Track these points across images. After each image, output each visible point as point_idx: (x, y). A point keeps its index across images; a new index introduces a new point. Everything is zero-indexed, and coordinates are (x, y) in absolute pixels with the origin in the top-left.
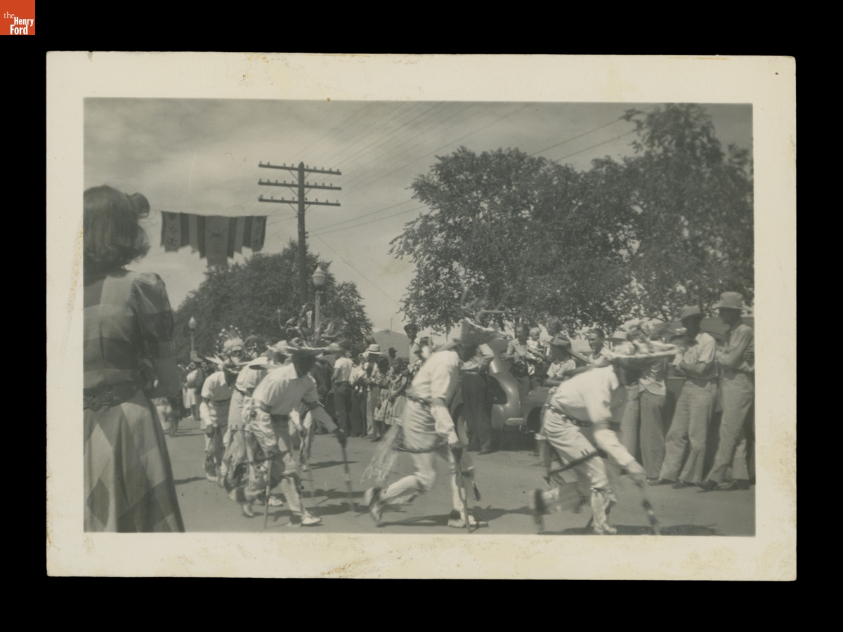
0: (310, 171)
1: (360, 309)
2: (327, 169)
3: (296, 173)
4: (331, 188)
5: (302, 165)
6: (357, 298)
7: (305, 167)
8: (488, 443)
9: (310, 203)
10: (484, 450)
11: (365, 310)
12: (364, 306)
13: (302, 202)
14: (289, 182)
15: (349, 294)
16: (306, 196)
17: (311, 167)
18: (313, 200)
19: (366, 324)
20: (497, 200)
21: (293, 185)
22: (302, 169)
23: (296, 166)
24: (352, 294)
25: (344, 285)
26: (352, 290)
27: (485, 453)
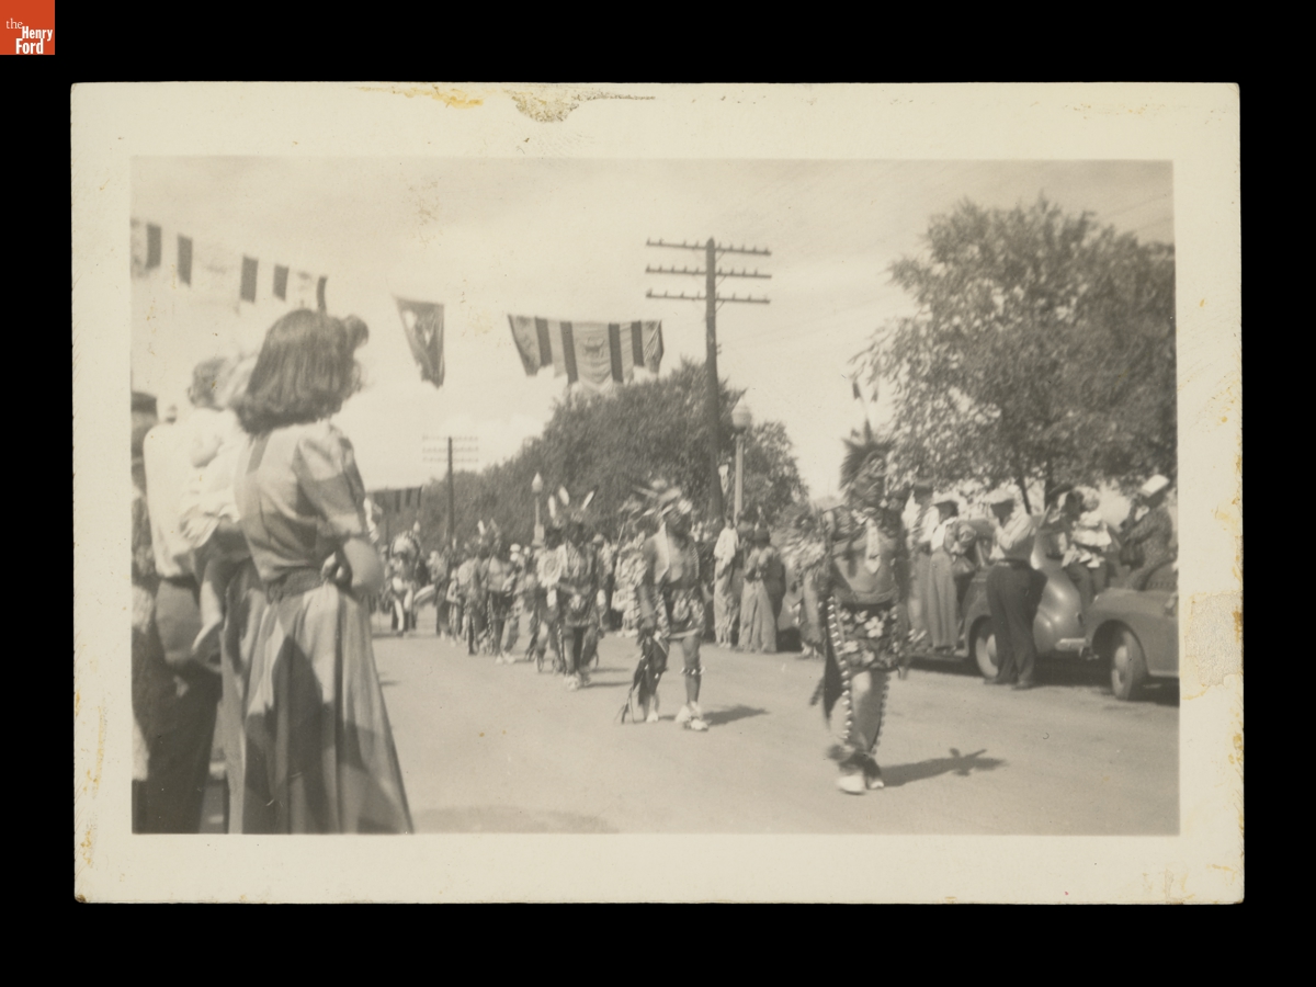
0: (724, 251)
1: (791, 463)
2: (749, 247)
3: (703, 254)
4: (755, 275)
5: (711, 243)
6: (787, 446)
7: (717, 245)
8: (1028, 671)
9: (724, 300)
10: (1022, 683)
11: (798, 464)
12: (796, 458)
13: (712, 298)
14: (692, 268)
15: (775, 439)
16: (717, 290)
17: (726, 245)
18: (729, 295)
19: (800, 486)
20: (1018, 291)
21: (696, 273)
22: (711, 248)
23: (703, 243)
24: (779, 439)
25: (766, 424)
26: (779, 433)
27: (1024, 688)
